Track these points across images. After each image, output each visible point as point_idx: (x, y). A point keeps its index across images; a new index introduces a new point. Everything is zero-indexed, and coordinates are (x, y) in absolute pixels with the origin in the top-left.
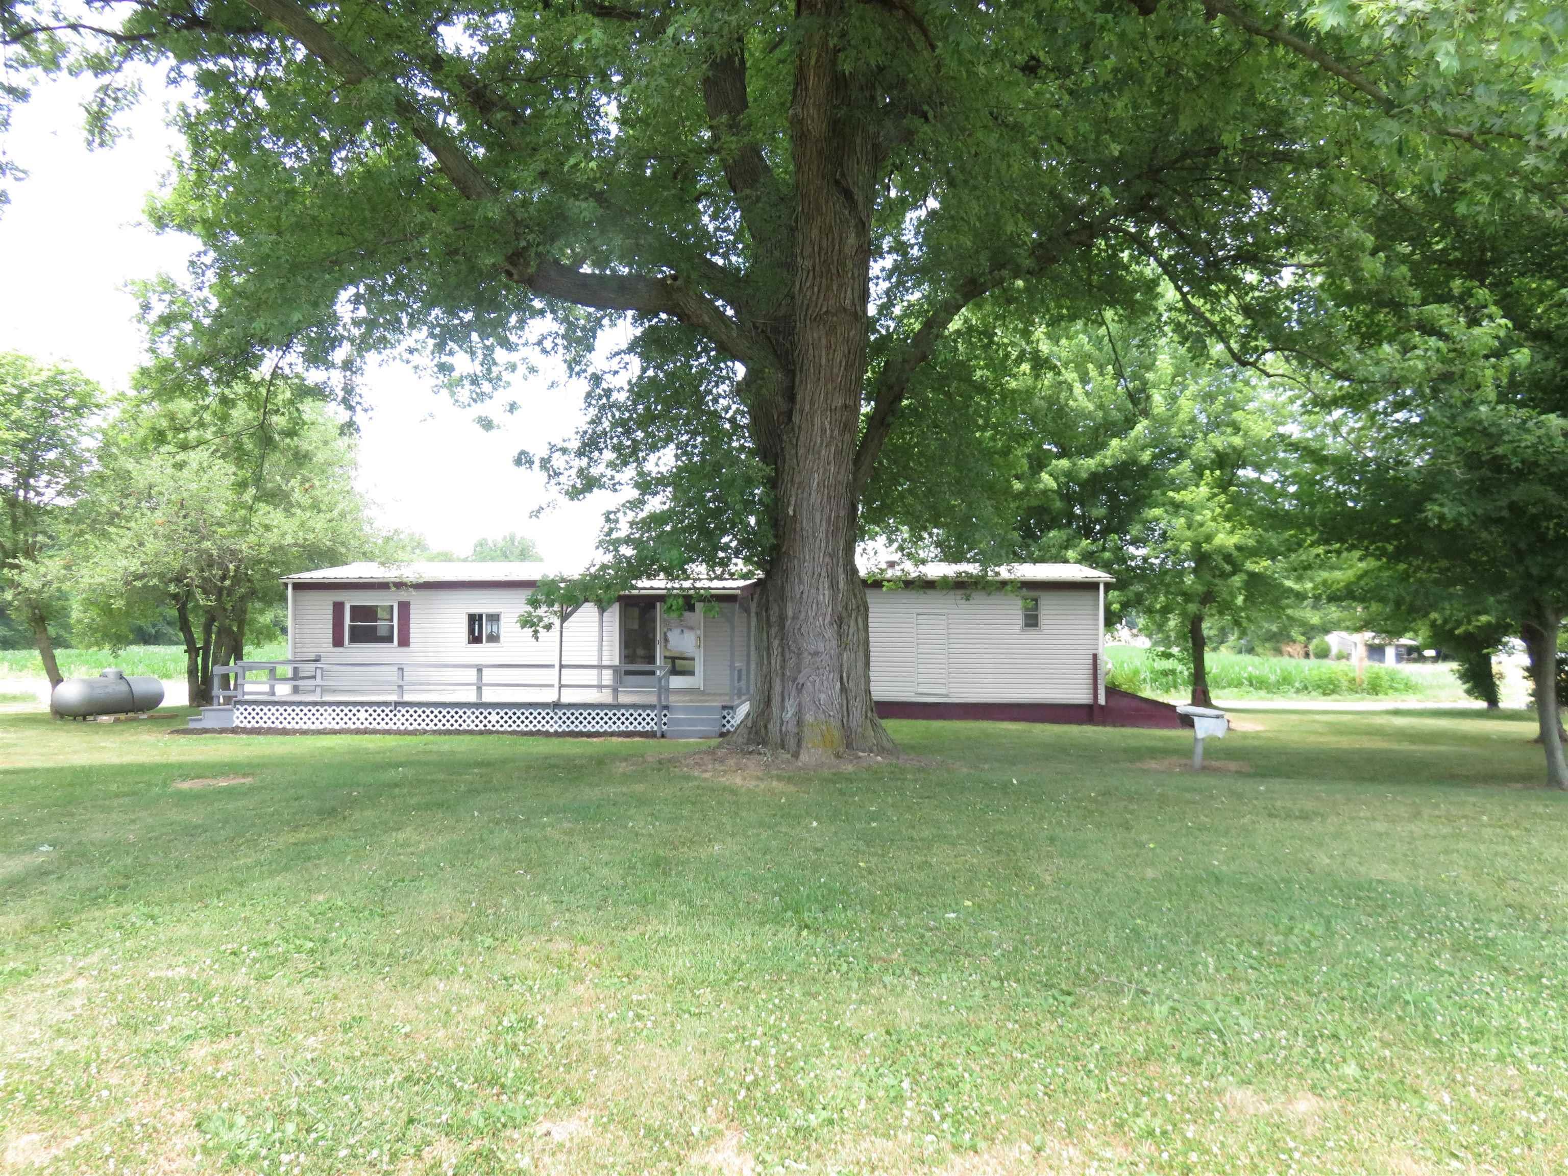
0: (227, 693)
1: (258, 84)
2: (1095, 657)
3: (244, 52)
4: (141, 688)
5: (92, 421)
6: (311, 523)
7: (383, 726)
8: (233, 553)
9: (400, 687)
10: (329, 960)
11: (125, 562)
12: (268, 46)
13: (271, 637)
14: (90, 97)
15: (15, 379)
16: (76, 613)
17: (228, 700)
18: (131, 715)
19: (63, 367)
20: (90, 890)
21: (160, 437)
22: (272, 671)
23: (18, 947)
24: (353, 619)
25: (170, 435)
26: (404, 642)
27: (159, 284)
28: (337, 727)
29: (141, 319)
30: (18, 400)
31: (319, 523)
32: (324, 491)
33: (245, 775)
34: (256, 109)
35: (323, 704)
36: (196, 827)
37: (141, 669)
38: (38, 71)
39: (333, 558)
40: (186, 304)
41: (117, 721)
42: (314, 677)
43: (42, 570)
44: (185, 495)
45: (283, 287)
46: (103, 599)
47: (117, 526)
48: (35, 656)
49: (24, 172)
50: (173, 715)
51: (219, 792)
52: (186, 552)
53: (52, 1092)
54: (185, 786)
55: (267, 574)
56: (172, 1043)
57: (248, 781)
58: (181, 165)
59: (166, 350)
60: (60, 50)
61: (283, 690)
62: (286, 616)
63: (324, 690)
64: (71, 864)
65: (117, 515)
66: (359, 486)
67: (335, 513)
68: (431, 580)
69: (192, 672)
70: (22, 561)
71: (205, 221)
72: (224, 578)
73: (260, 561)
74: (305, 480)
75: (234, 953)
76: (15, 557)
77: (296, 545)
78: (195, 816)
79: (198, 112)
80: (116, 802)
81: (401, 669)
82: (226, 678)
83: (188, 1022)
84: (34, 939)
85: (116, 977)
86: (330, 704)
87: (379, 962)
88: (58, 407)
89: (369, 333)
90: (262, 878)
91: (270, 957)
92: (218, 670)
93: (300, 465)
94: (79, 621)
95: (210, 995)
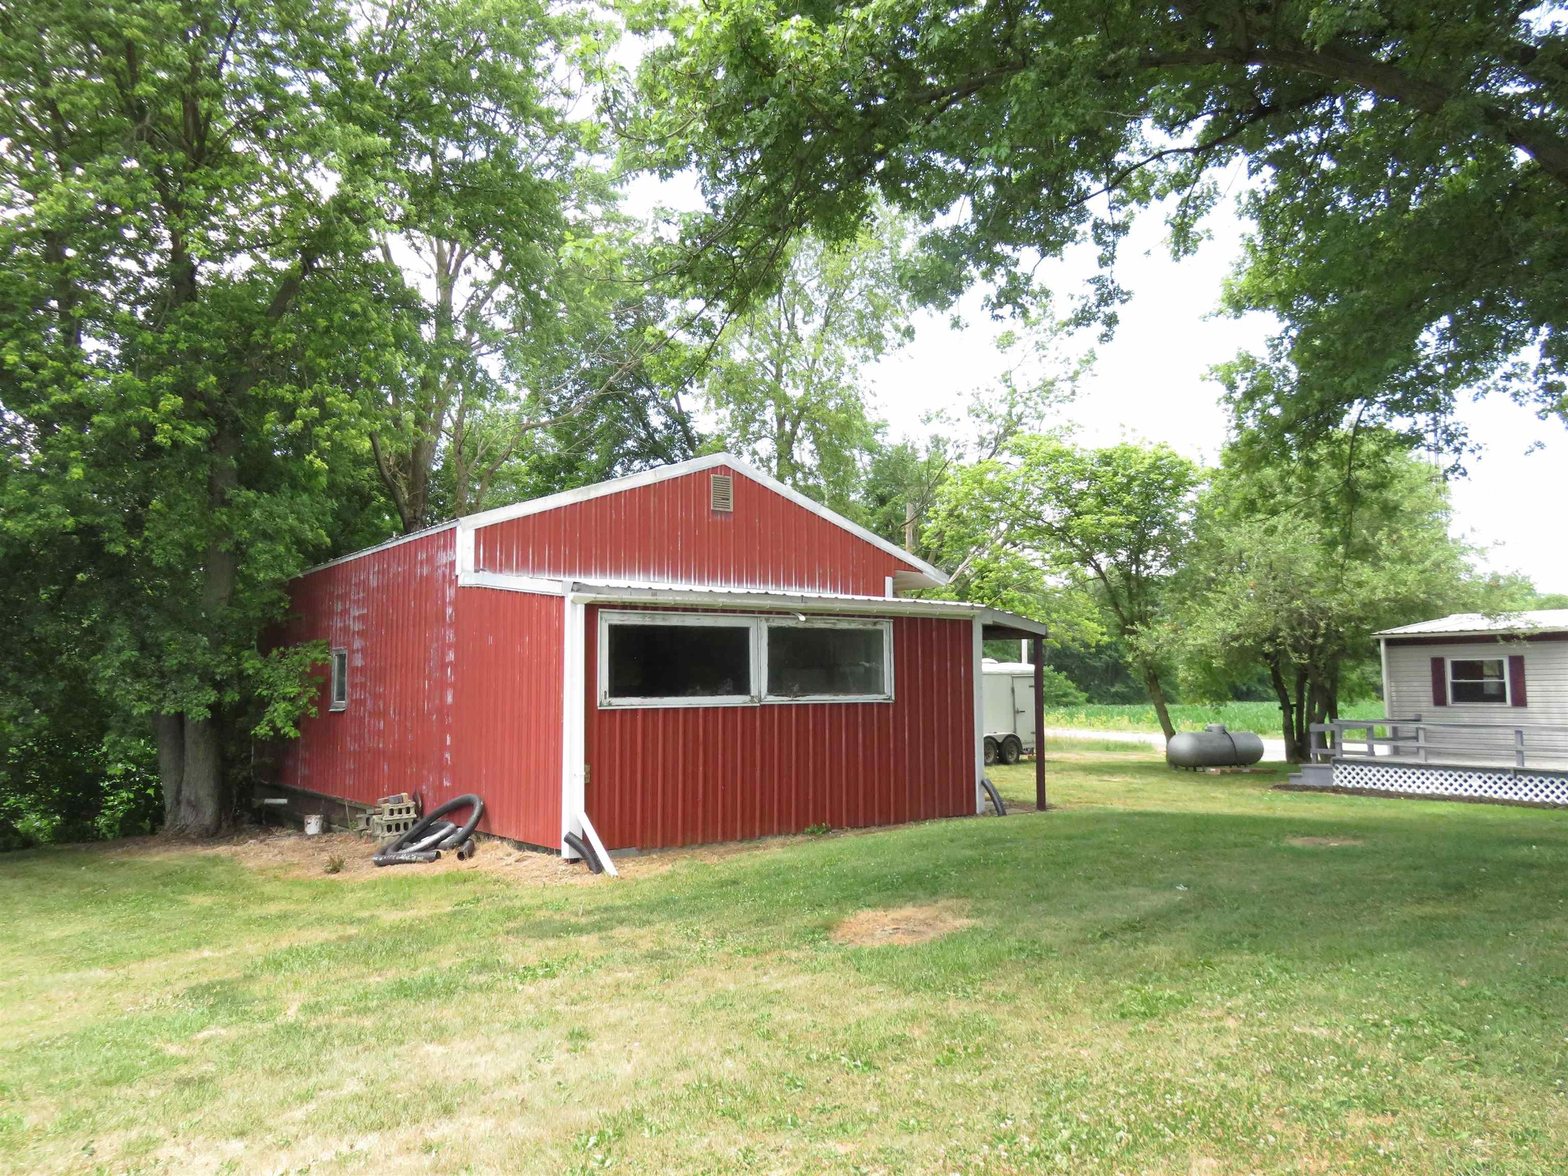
0: (1325, 751)
1: (1323, 148)
3: (1307, 123)
4: (1242, 743)
5: (1189, 497)
6: (1403, 576)
7: (1501, 795)
8: (1323, 611)
9: (1520, 752)
10: (1486, 1055)
11: (1222, 625)
12: (1332, 107)
13: (1363, 694)
14: (1174, 213)
15: (1125, 469)
16: (1182, 673)
17: (1326, 758)
18: (1235, 768)
19: (1163, 453)
20: (1225, 934)
21: (1251, 507)
22: (1370, 729)
23: (1170, 977)
24: (1455, 676)
25: (1259, 502)
26: (1520, 700)
27: (1241, 365)
28: (1446, 793)
29: (1228, 399)
30: (1126, 488)
31: (1411, 575)
32: (1415, 541)
33: (1355, 837)
34: (1323, 173)
35: (1428, 767)
36: (1315, 885)
37: (1237, 724)
38: (1134, 206)
39: (1427, 612)
40: (1267, 376)
41: (1223, 773)
42: (1416, 738)
43: (1155, 634)
44: (1273, 557)
45: (1371, 341)
46: (1204, 658)
47: (1216, 592)
48: (1150, 711)
49: (1128, 293)
50: (1272, 771)
51: (1332, 852)
52: (1277, 612)
53: (1222, 1123)
54: (1298, 842)
55: (1358, 632)
56: (1327, 1105)
57: (1359, 843)
58: (1254, 250)
59: (1251, 423)
60: (1149, 180)
61: (1382, 750)
62: (1379, 673)
63: (1430, 752)
64: (1204, 907)
65: (1213, 580)
66: (1452, 533)
67: (1428, 563)
68: (1549, 630)
69: (1288, 730)
70: (1139, 627)
71: (1280, 294)
72: (1314, 636)
73: (1349, 619)
74: (1393, 531)
75: (1375, 1025)
76: (1132, 624)
77: (1386, 599)
78: (1313, 874)
79: (1267, 193)
80: (1238, 851)
81: (1519, 733)
82: (1322, 736)
83: (1343, 1086)
84: (1183, 971)
85: (1262, 1024)
86: (1437, 768)
87: (1549, 1070)
88: (1158, 488)
89: (1458, 367)
90: (1391, 949)
91: (1418, 1038)
92: (1314, 727)
93: (1390, 518)
94: (1184, 680)
95: (1358, 1064)
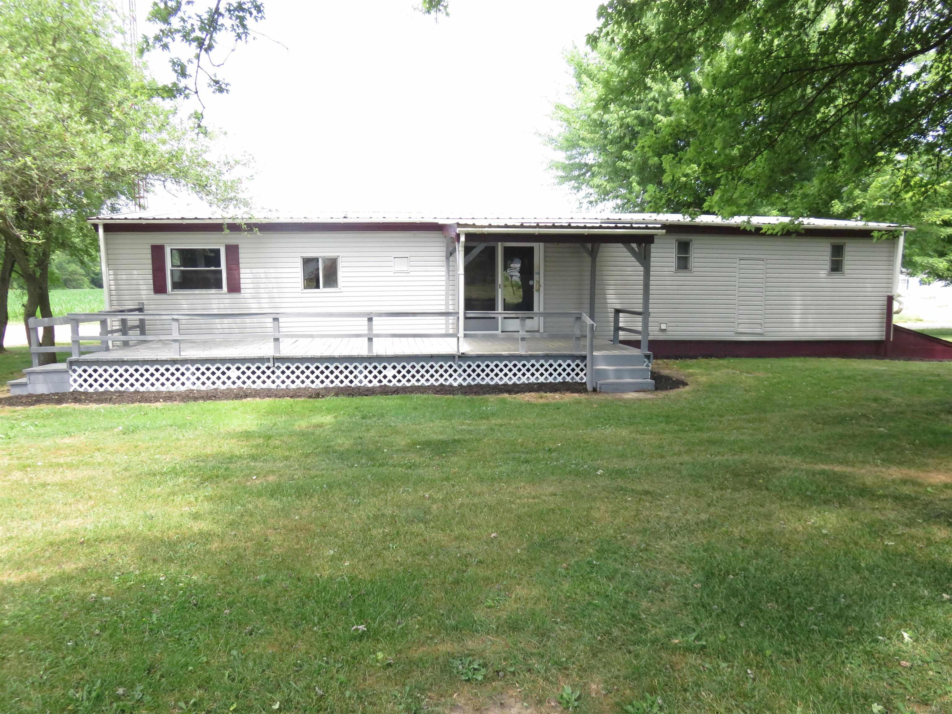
2: (890, 299)
7: (259, 385)
9: (276, 340)
24: (175, 263)
26: (234, 288)
28: (204, 388)
35: (184, 362)
86: (193, 361)
